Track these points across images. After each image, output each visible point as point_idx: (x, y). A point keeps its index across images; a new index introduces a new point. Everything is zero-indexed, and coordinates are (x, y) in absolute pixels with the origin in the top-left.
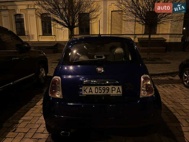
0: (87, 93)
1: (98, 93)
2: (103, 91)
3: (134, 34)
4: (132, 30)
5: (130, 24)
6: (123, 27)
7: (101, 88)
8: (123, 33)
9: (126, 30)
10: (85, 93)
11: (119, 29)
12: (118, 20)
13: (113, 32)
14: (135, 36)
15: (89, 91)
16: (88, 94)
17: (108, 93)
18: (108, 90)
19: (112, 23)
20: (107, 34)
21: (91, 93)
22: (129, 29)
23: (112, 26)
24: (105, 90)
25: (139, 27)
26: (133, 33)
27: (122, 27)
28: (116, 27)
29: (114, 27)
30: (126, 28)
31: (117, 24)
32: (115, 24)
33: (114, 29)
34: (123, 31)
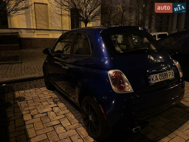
0: (154, 81)
1: (162, 80)
2: (164, 77)
3: (62, 30)
4: (59, 25)
5: (56, 19)
6: (50, 21)
7: (163, 74)
8: (50, 29)
9: (54, 25)
10: (154, 82)
11: (46, 24)
12: (42, 13)
13: (38, 27)
14: (63, 32)
15: (156, 79)
16: (156, 82)
17: (168, 78)
18: (167, 75)
19: (36, 16)
20: (32, 28)
21: (157, 81)
22: (56, 24)
23: (37, 20)
24: (165, 76)
25: (66, 23)
26: (60, 28)
27: (48, 22)
28: (42, 22)
29: (39, 21)
30: (53, 23)
31: (42, 18)
32: (40, 18)
33: (40, 24)
34: (50, 26)
